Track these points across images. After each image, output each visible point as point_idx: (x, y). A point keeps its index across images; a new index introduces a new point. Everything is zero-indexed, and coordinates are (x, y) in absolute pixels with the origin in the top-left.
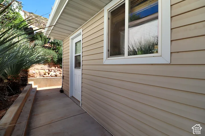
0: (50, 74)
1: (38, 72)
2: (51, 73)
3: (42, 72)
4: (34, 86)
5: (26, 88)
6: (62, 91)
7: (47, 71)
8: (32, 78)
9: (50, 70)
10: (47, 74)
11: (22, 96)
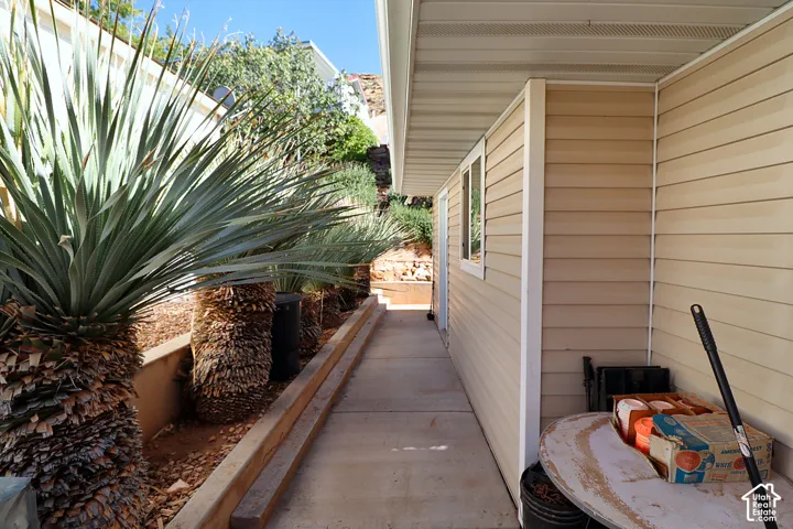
0: (416, 275)
1: (391, 269)
2: (418, 271)
3: (400, 268)
4: (381, 300)
5: (367, 302)
6: (431, 316)
7: (410, 266)
8: (380, 282)
9: (417, 264)
10: (409, 273)
11: (358, 313)
